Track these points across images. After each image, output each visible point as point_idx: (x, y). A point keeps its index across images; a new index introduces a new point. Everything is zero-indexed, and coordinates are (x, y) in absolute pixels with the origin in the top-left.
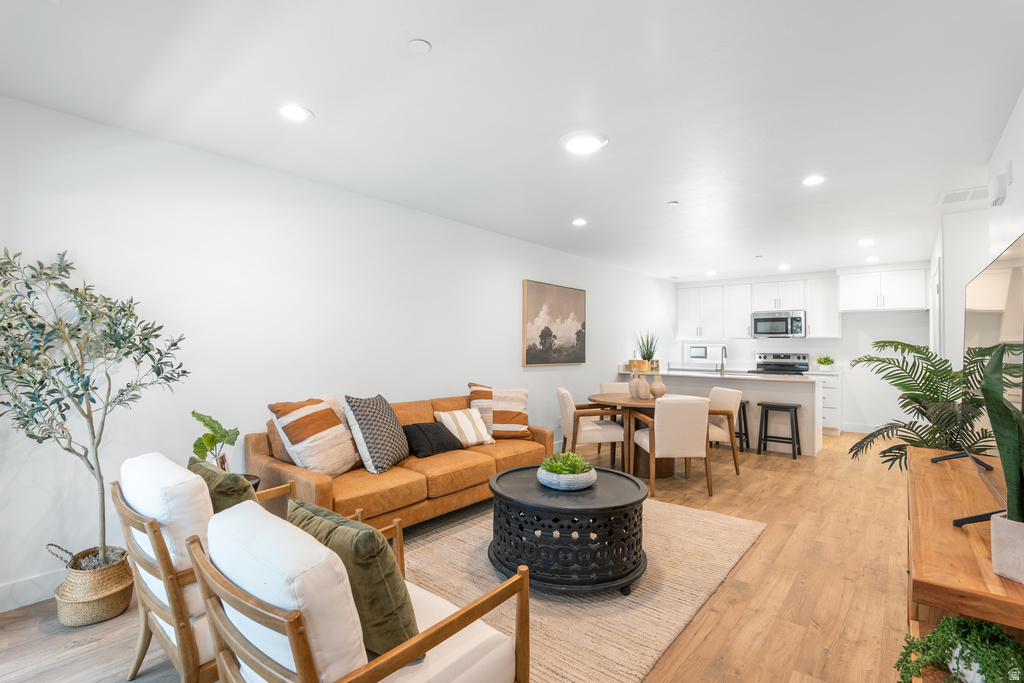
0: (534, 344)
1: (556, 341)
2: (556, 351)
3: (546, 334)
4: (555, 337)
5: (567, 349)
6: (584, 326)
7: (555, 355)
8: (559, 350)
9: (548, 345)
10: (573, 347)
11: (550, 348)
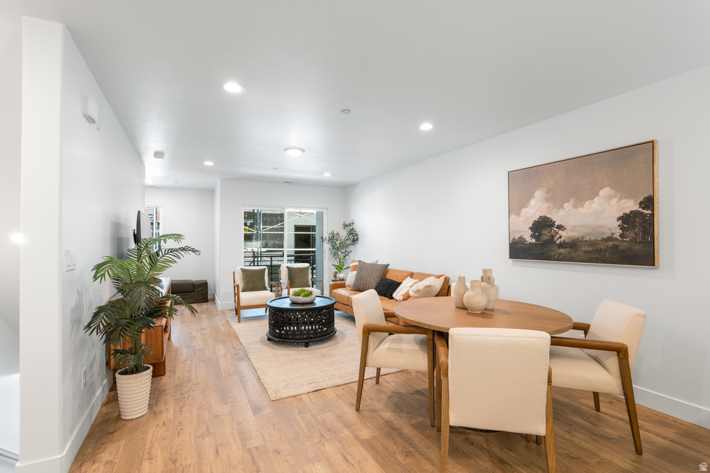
0: (521, 238)
1: (563, 233)
2: (562, 245)
3: (542, 225)
4: (560, 227)
6: (649, 202)
7: (562, 251)
8: (573, 244)
9: (545, 237)
10: (610, 239)
11: (551, 241)
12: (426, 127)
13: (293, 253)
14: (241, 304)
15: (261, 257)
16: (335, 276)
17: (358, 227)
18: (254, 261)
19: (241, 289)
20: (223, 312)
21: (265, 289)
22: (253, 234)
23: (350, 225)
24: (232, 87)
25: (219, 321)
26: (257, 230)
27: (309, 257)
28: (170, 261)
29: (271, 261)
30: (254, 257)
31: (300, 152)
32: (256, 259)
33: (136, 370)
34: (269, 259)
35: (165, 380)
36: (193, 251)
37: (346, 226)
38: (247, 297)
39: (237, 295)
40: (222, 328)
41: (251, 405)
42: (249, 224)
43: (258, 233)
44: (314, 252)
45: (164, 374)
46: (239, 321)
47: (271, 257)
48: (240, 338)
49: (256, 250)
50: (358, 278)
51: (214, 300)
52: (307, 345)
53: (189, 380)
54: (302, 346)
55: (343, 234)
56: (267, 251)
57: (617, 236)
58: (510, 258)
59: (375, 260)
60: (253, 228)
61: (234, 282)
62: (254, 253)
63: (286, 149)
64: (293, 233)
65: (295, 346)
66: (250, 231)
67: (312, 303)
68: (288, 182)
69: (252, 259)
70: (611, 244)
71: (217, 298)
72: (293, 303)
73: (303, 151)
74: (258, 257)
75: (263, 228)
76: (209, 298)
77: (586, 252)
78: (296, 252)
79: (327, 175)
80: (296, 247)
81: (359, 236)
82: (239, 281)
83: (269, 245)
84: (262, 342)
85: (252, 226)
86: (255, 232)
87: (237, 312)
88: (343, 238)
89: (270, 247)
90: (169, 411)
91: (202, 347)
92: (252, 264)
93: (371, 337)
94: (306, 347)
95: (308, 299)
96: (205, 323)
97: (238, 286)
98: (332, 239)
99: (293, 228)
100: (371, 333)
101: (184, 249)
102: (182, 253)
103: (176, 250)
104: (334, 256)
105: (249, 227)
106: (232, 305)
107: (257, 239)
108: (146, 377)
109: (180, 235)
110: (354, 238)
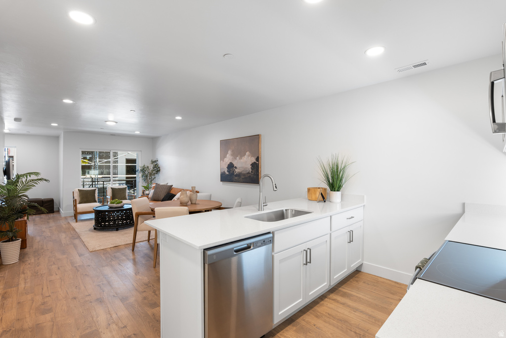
0: (224, 172)
1: (236, 170)
2: (236, 175)
3: (231, 166)
4: (236, 167)
5: (244, 175)
6: (258, 159)
7: (236, 178)
8: (239, 175)
9: (231, 172)
10: (249, 173)
11: (233, 174)
12: (179, 118)
13: (125, 179)
14: (78, 211)
15: (98, 182)
16: (143, 193)
17: (161, 163)
18: (92, 185)
19: (77, 202)
20: (66, 218)
21: (95, 201)
22: (92, 165)
23: (155, 162)
24: (67, 101)
25: (63, 223)
26: (95, 162)
27: (132, 181)
28: (31, 186)
29: (103, 184)
30: (93, 182)
31: (115, 123)
32: (94, 183)
33: (11, 240)
34: (102, 183)
35: (27, 250)
36: (46, 180)
37: (153, 162)
38: (81, 207)
39: (75, 206)
40: (64, 226)
41: (78, 254)
42: (88, 158)
43: (95, 164)
44: (135, 178)
45: (26, 247)
46: (77, 222)
47: (103, 182)
48: (76, 230)
49: (93, 176)
50: (155, 193)
51: (58, 211)
52: (117, 230)
53: (42, 248)
54: (114, 230)
55: (151, 167)
56: (103, 177)
57: (250, 172)
58: (221, 181)
59: (166, 183)
60: (91, 161)
61: (74, 198)
62: (92, 178)
63: (106, 121)
64: (125, 164)
65: (110, 231)
66: (89, 163)
67: (122, 207)
68: (113, 135)
69: (91, 183)
70: (249, 175)
71: (61, 210)
72: (110, 208)
73: (116, 122)
74: (95, 182)
75: (99, 161)
76: (55, 210)
77: (243, 178)
78: (127, 178)
79: (137, 133)
80: (127, 174)
81: (161, 169)
82: (77, 197)
83: (104, 173)
84: (90, 230)
85: (90, 160)
86: (93, 164)
87: (75, 216)
88: (151, 170)
89: (105, 175)
90: (31, 260)
91: (50, 235)
92: (91, 186)
93: (139, 218)
94: (116, 230)
95: (119, 205)
96: (52, 224)
97: (76, 200)
98: (143, 170)
99: (125, 161)
100: (140, 216)
101: (40, 179)
102: (39, 181)
103: (35, 180)
104: (145, 180)
105: (89, 160)
106: (72, 212)
107: (95, 168)
108: (18, 243)
109: (38, 173)
110: (157, 169)
